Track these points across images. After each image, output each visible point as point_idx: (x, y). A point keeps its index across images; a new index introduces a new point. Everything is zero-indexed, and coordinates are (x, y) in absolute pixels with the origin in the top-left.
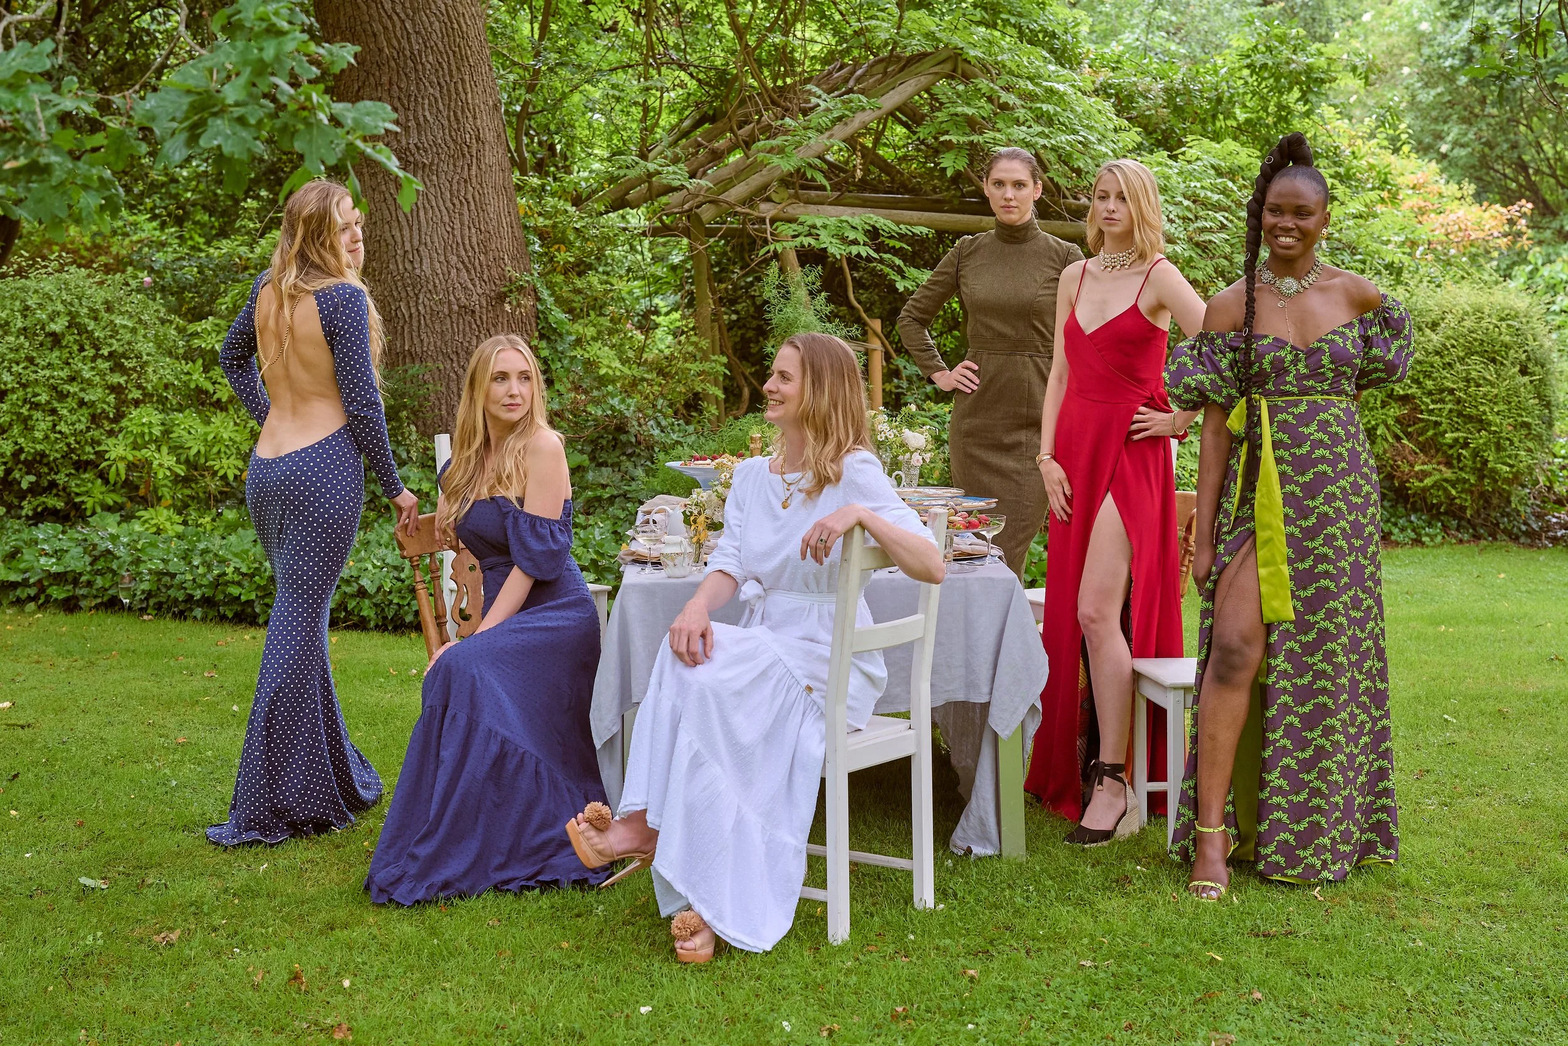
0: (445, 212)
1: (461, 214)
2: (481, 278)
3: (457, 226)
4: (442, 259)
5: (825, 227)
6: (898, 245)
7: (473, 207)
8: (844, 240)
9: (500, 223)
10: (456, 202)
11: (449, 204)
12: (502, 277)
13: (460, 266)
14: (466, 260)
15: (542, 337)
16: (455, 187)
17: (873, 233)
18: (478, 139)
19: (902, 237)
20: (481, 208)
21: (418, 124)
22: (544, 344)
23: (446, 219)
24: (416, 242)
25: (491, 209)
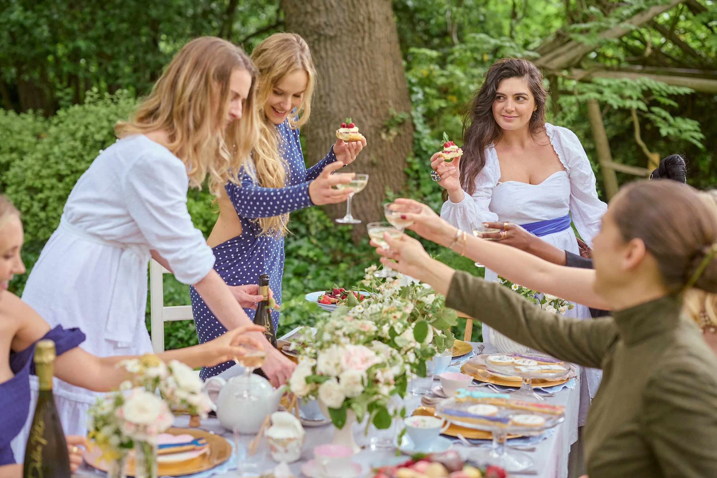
0: (346, 70)
1: (357, 71)
2: (371, 116)
3: (354, 79)
4: (344, 101)
5: (609, 86)
6: (668, 102)
7: (365, 66)
8: (622, 97)
9: (386, 78)
10: (354, 62)
11: (349, 65)
12: (387, 114)
13: (357, 106)
14: (361, 103)
15: (417, 155)
16: (353, 52)
17: (647, 93)
18: (369, 20)
19: (670, 96)
20: (372, 67)
21: (327, 9)
22: (417, 160)
23: (347, 74)
24: (327, 90)
25: (379, 69)
